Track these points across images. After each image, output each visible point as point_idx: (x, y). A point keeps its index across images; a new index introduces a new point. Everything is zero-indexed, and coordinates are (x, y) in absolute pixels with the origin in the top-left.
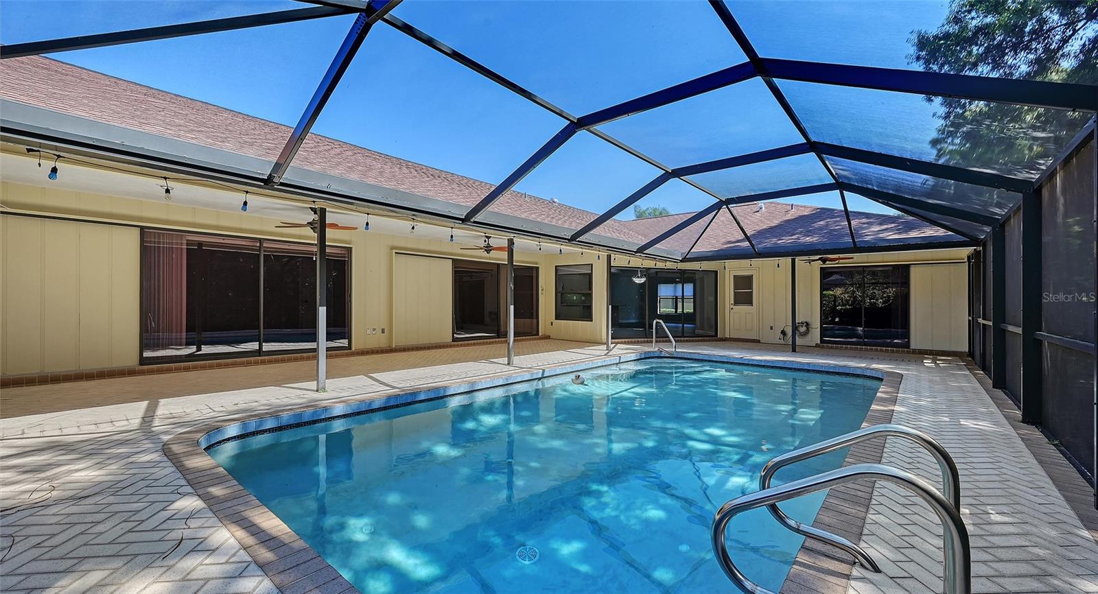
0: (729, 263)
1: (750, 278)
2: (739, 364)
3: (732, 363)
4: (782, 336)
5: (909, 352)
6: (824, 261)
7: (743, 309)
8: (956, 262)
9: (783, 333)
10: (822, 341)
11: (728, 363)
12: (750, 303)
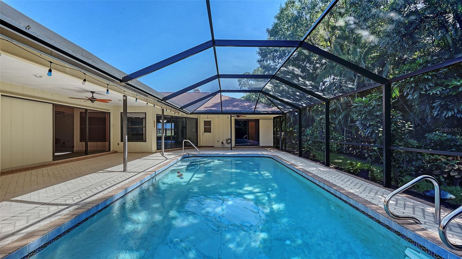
0: (201, 115)
1: (210, 122)
2: (222, 157)
3: (219, 157)
4: (222, 144)
5: (260, 147)
6: (238, 117)
7: (207, 134)
8: (269, 119)
9: (222, 143)
10: (235, 145)
11: (218, 157)
12: (210, 132)
